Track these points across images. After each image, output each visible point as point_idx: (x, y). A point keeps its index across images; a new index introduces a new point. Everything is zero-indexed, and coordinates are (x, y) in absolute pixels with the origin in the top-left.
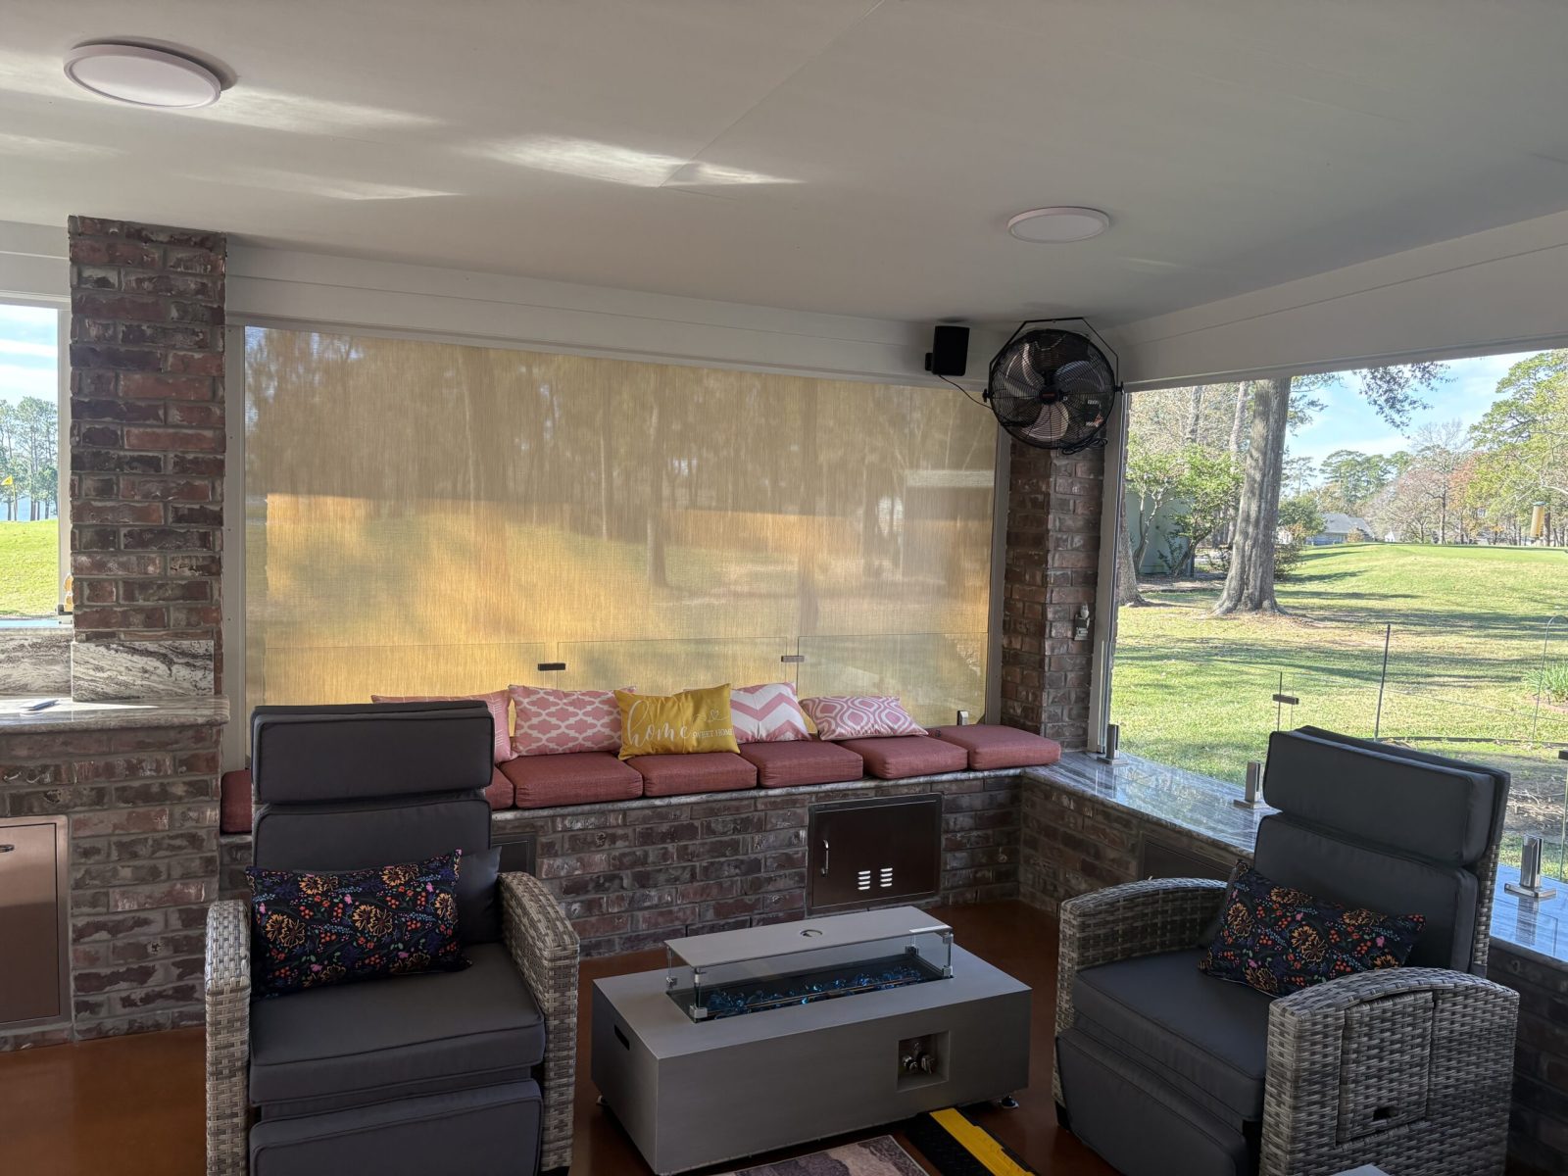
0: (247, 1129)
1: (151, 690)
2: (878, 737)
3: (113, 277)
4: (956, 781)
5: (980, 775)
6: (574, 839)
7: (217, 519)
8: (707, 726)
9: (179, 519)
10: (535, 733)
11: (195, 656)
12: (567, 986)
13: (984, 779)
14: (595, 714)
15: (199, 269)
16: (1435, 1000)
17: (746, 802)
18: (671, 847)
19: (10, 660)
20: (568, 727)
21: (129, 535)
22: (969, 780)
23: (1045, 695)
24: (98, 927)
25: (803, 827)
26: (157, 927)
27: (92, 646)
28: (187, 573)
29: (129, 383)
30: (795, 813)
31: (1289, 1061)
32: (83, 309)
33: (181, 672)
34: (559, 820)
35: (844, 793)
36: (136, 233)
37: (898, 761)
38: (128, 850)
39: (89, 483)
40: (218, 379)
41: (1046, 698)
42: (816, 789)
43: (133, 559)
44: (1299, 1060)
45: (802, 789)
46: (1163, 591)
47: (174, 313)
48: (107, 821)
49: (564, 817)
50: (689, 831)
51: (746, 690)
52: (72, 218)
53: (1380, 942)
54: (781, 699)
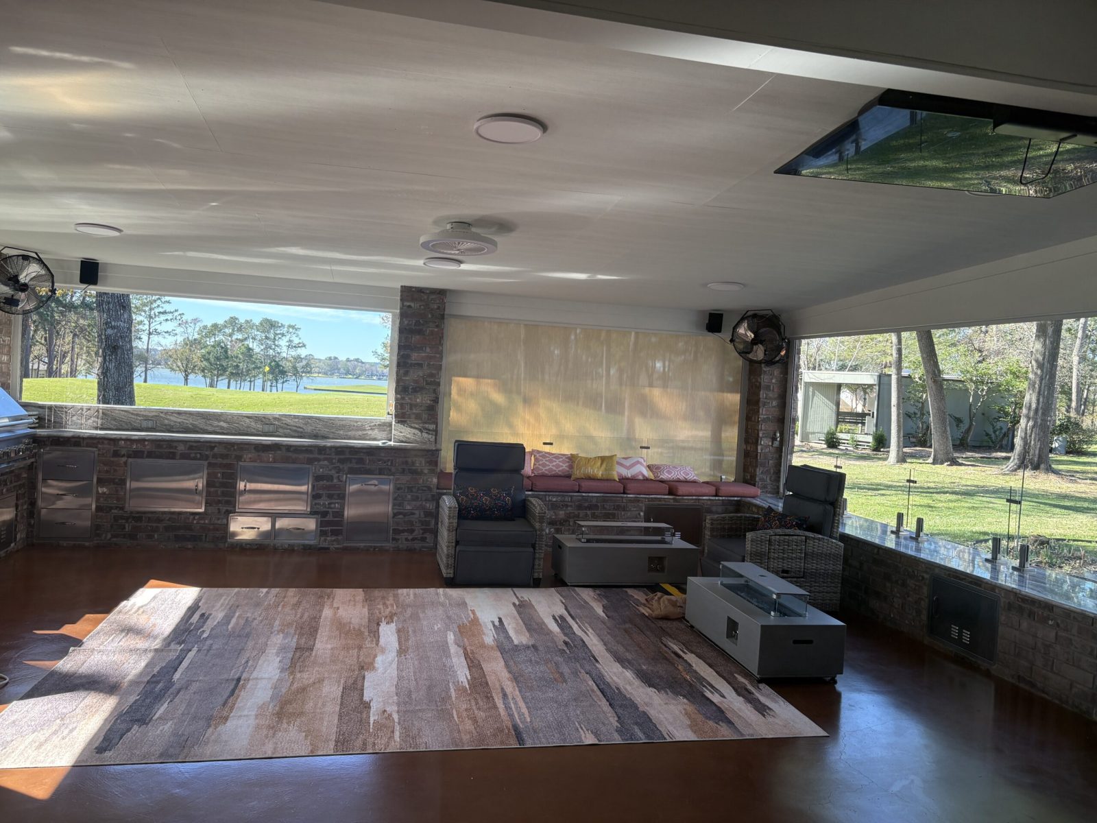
0: (455, 547)
1: (416, 440)
2: (679, 481)
3: (412, 305)
4: (710, 500)
5: (721, 498)
6: (552, 505)
7: (438, 384)
8: (606, 470)
9: (427, 384)
10: (541, 467)
11: (429, 430)
12: (543, 522)
13: (723, 500)
14: (563, 462)
15: (438, 301)
16: (806, 539)
17: (618, 499)
18: (589, 512)
19: (371, 429)
20: (553, 466)
21: (412, 389)
22: (716, 500)
23: (758, 470)
24: (400, 513)
25: (642, 511)
26: (417, 516)
27: (399, 425)
28: (429, 402)
29: (415, 339)
30: (638, 505)
31: (749, 549)
32: (403, 315)
33: (425, 435)
34: (547, 497)
35: (660, 499)
36: (420, 290)
37: (682, 489)
38: (410, 489)
39: (402, 371)
40: (442, 338)
41: (759, 471)
42: (648, 496)
43: (413, 397)
44: (751, 548)
45: (642, 496)
46: (981, 457)
47: (430, 316)
48: (405, 479)
49: (549, 495)
50: (596, 507)
51: (624, 458)
52: (402, 286)
53: (794, 523)
54: (638, 462)
